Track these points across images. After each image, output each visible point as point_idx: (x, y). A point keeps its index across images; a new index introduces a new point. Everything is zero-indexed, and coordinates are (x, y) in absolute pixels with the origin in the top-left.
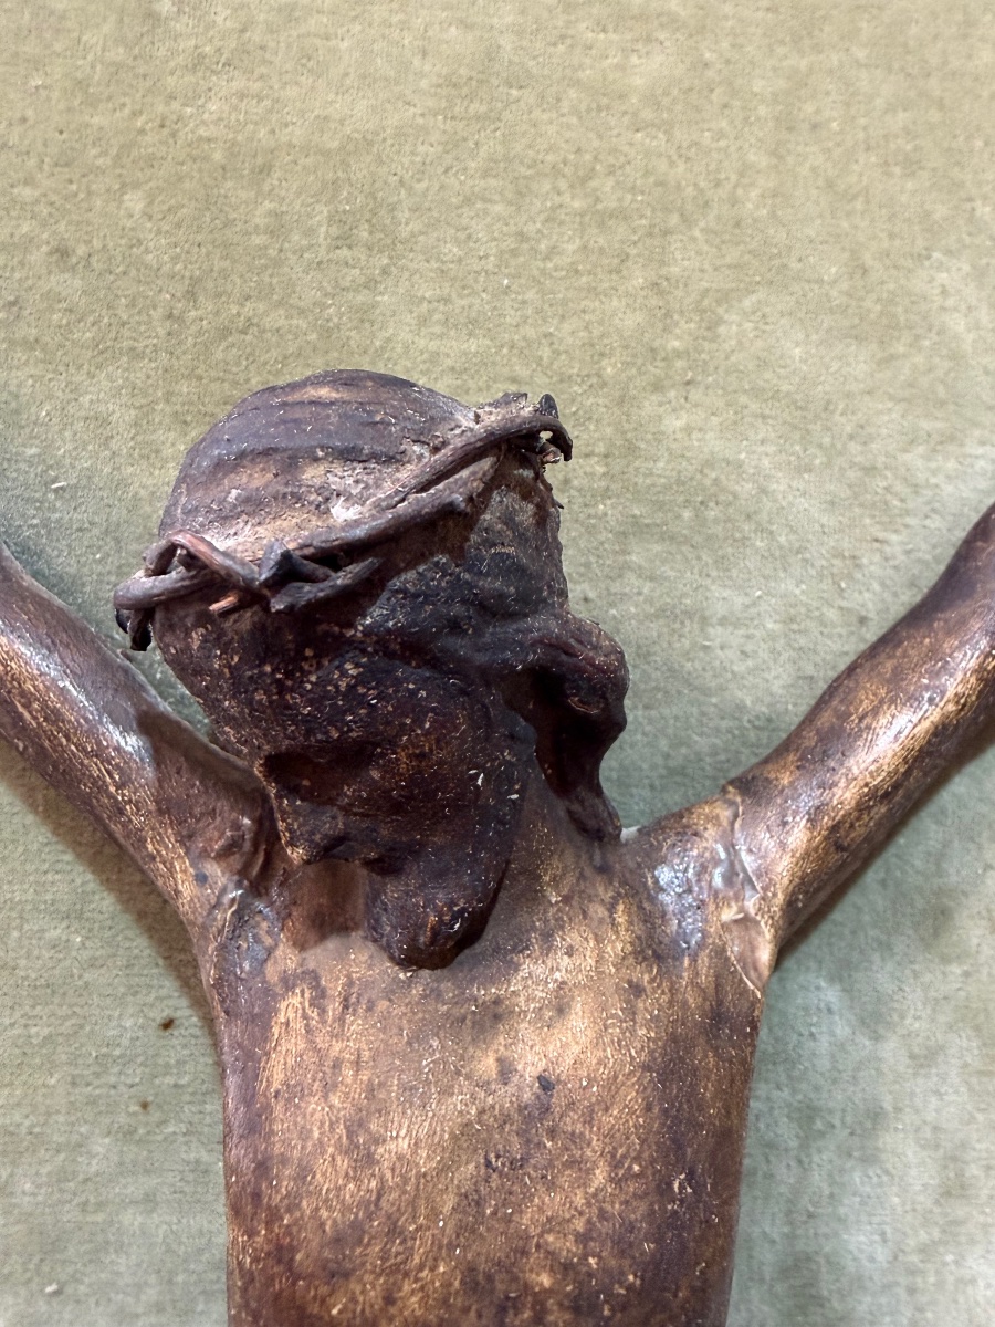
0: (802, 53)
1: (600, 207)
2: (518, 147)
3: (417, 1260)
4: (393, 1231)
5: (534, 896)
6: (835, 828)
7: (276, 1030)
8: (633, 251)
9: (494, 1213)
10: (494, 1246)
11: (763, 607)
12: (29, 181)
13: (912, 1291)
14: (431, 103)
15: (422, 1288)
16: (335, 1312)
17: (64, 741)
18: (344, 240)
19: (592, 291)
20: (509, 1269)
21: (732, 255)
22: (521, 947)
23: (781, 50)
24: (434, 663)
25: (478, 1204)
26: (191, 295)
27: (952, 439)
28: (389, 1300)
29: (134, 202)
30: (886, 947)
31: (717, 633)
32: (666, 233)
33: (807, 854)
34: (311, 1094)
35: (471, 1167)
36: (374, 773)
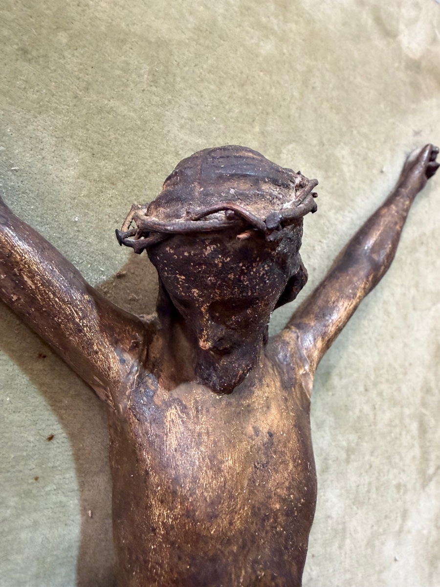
0: (311, 60)
1: (247, 97)
2: (221, 64)
3: (239, 506)
4: (231, 497)
7: (167, 424)
8: (256, 117)
9: (259, 485)
10: (260, 496)
14: (191, 35)
15: (241, 517)
16: (212, 532)
17: (52, 296)
20: (265, 505)
21: (287, 128)
23: (306, 56)
25: (254, 482)
28: (231, 523)
32: (267, 114)
34: (192, 448)
35: (250, 468)
36: (249, 311)
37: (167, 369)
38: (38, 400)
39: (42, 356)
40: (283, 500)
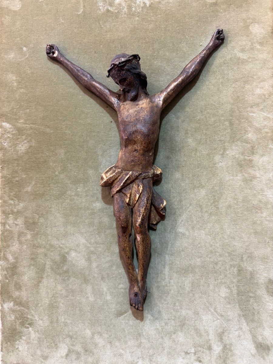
0: (167, 22)
1: (147, 41)
2: (138, 36)
5: (141, 97)
6: (168, 93)
8: (150, 46)
11: (165, 79)
12: (92, 45)
13: (182, 142)
14: (129, 33)
18: (122, 48)
19: (146, 50)
21: (160, 45)
22: (140, 100)
23: (165, 22)
24: (130, 72)
26: (108, 55)
27: (184, 61)
29: (102, 46)
30: (179, 111)
31: (161, 82)
32: (154, 43)
33: (165, 95)
35: (136, 112)
36: (127, 81)
37: (123, 100)
38: (108, 115)
39: (107, 107)
40: (143, 118)
